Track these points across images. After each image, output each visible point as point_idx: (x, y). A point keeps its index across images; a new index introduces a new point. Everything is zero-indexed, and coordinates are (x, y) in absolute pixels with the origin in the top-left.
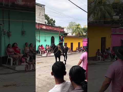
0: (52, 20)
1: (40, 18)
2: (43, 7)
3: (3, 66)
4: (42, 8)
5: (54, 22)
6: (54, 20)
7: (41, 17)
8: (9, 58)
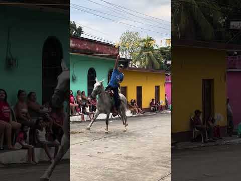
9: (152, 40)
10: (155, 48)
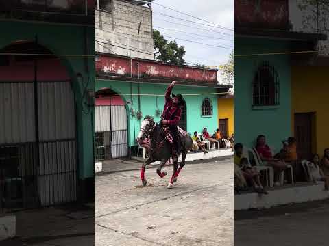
0: (174, 46)
1: (138, 41)
2: (146, 5)
3: (132, 159)
4: (144, 9)
5: (181, 52)
6: (179, 46)
7: (140, 40)
8: (140, 147)
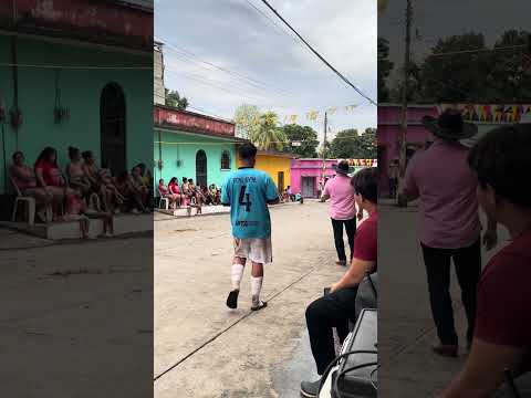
0: (175, 96)
8: (19, 197)
9: (275, 116)
10: (278, 125)
